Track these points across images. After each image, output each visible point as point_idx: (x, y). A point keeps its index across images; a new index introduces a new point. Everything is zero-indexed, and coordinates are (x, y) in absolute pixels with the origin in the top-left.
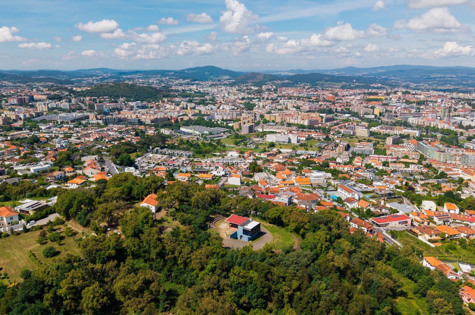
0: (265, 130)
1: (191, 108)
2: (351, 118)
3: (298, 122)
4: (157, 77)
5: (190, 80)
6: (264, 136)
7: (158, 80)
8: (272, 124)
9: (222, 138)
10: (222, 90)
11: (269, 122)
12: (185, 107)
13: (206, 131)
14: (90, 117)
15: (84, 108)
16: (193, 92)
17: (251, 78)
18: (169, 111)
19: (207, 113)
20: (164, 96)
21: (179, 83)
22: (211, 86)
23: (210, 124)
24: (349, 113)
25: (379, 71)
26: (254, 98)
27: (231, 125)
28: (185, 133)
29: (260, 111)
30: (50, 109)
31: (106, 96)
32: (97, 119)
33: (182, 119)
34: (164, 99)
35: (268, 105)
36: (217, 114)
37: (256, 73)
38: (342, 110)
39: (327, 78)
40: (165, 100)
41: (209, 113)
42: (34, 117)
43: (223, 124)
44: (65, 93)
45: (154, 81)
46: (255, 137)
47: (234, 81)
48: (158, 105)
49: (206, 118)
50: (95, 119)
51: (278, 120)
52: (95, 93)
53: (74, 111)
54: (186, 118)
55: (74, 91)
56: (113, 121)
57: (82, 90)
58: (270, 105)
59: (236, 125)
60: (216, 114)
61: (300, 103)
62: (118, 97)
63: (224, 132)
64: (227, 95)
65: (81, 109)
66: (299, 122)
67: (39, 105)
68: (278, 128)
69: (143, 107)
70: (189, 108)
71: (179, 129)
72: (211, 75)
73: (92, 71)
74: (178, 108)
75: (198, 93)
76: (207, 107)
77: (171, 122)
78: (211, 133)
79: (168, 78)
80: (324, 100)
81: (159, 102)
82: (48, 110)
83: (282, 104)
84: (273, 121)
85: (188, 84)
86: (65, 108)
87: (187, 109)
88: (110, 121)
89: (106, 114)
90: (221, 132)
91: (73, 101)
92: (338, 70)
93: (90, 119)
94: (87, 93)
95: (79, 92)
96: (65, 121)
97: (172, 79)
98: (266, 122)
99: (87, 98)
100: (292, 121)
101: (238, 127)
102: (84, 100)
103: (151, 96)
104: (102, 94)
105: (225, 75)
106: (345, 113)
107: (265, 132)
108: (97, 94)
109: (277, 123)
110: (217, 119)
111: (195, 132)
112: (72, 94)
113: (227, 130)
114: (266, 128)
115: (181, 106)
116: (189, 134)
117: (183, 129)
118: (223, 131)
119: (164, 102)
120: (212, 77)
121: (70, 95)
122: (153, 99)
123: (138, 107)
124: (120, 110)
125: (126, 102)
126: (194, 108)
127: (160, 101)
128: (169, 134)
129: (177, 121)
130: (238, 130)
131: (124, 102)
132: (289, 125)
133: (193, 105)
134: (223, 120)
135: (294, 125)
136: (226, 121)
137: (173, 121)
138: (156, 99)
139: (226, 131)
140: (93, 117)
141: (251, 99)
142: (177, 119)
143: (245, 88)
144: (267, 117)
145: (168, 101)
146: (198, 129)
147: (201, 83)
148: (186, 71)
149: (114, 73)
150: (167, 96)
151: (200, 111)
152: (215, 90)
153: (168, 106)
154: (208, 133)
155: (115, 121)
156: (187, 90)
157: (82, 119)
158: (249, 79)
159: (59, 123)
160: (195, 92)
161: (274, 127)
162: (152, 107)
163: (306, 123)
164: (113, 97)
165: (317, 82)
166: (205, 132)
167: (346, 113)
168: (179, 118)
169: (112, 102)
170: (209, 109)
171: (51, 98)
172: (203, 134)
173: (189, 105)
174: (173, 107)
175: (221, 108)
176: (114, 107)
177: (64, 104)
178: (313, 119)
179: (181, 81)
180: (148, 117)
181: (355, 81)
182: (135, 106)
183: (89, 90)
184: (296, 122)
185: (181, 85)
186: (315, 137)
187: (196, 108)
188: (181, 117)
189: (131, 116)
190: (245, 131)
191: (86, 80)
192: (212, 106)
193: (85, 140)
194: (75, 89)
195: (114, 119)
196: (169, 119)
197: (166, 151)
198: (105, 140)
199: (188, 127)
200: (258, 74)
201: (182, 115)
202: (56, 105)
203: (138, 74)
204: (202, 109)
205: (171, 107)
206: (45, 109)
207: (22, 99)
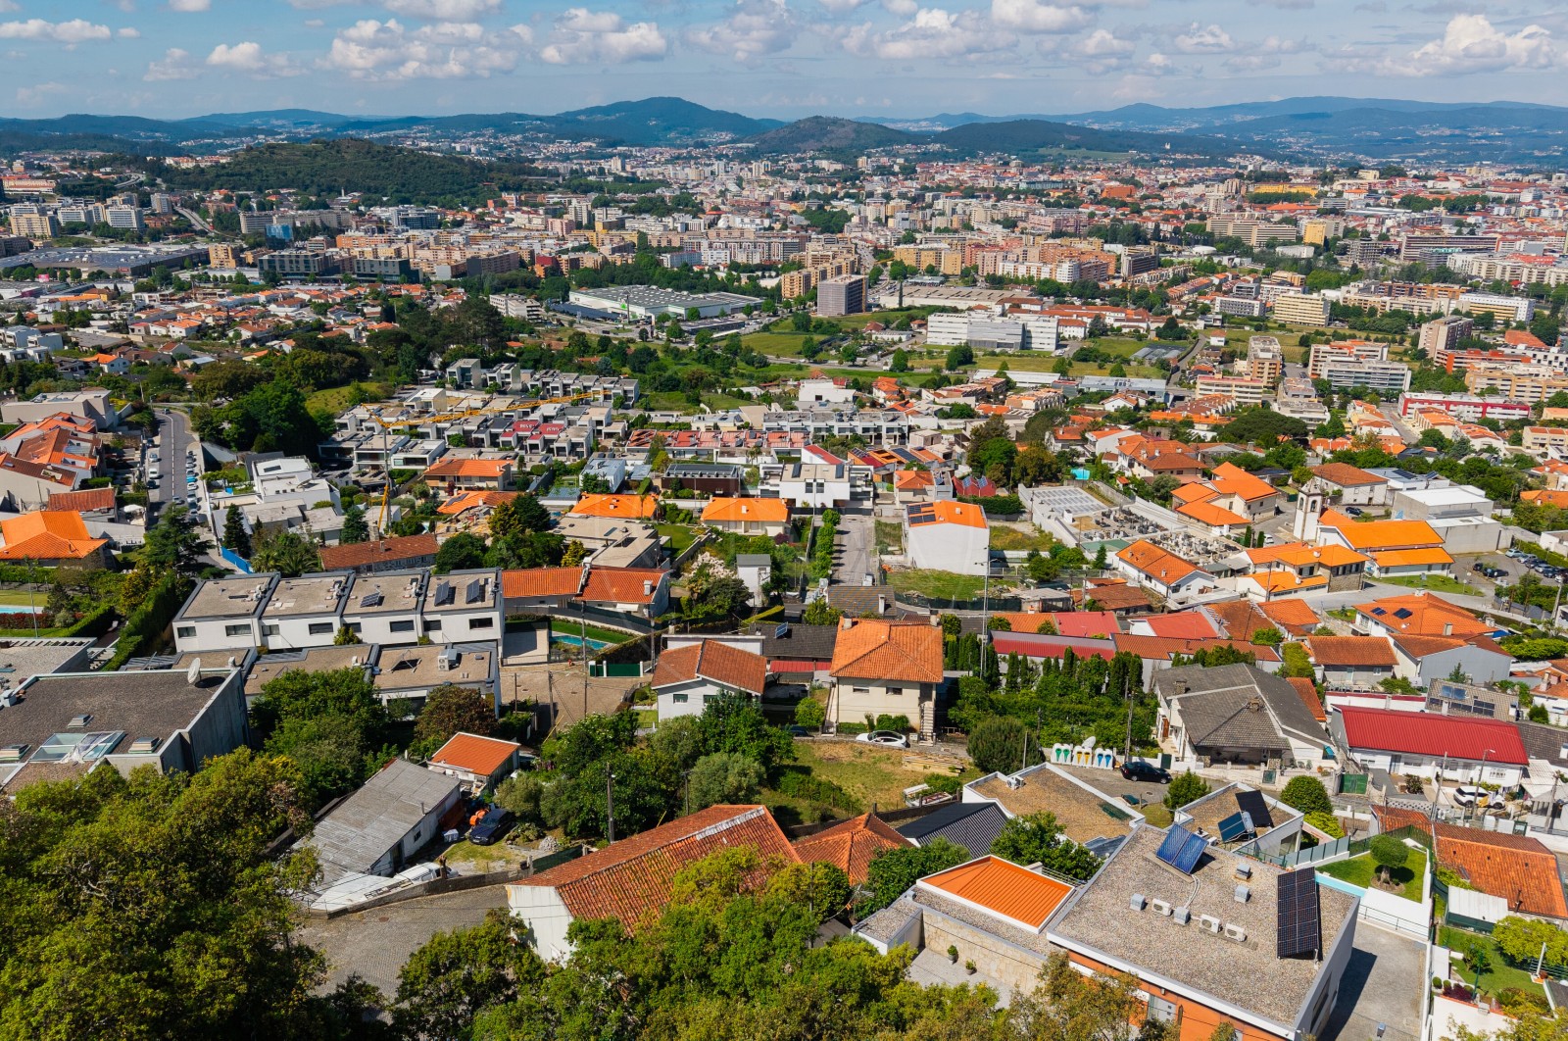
0: (907, 302)
1: (609, 226)
2: (1225, 260)
3: (1028, 269)
4: (483, 135)
5: (599, 144)
6: (914, 325)
7: (485, 144)
8: (927, 279)
9: (742, 330)
10: (712, 173)
11: (914, 272)
12: (585, 221)
13: (675, 304)
14: (212, 255)
15: (199, 227)
16: (610, 179)
17: (812, 136)
18: (523, 234)
19: (670, 241)
20: (506, 188)
21: (560, 154)
22: (674, 160)
23: (689, 279)
24: (1205, 243)
25: (1238, 118)
26: (834, 196)
27: (768, 283)
28: (592, 315)
29: (869, 236)
30: (62, 229)
31: (287, 187)
32: (241, 262)
33: (574, 264)
34: (504, 195)
35: (899, 215)
36: (710, 246)
37: (827, 119)
38: (1176, 231)
39: (1073, 138)
40: (510, 198)
41: (676, 243)
43: (739, 279)
44: (134, 176)
45: (472, 148)
46: (877, 328)
47: (751, 145)
48: (480, 217)
49: (666, 260)
50: (232, 263)
51: (951, 264)
52: (249, 175)
53: (156, 237)
54: (589, 260)
55: (169, 169)
56: (302, 269)
57: (197, 166)
58: (906, 215)
59: (790, 285)
60: (705, 244)
61: (1012, 208)
62: (333, 190)
63: (748, 311)
64: (733, 188)
65: (186, 231)
66: (1034, 272)
67: (20, 213)
68: (958, 294)
69: (424, 223)
70: (599, 226)
71: (566, 298)
72: (669, 129)
73: (257, 121)
74: (557, 225)
75: (627, 179)
76: (668, 220)
77: (534, 273)
78: (694, 314)
79: (518, 137)
80: (1097, 200)
81: (485, 206)
82: (54, 234)
83: (948, 211)
84: (932, 271)
85: (590, 155)
86: (121, 224)
87: (591, 226)
88: (288, 270)
89: (279, 244)
90: (735, 310)
91: (157, 201)
92: (1099, 116)
93: (214, 262)
94: (218, 176)
95: (186, 172)
96: (110, 271)
97: (533, 140)
98: (902, 273)
99: (216, 193)
100: (1004, 269)
101: (798, 291)
102: (202, 200)
103: (456, 188)
104: (272, 179)
105: (719, 128)
106: (1191, 243)
107: (909, 308)
108: (257, 179)
109: (946, 277)
110: (711, 262)
111: (633, 308)
112: (159, 181)
113: (758, 300)
114: (910, 295)
115: (570, 217)
116: (604, 316)
117: (580, 299)
118: (740, 304)
119: (505, 204)
120: (672, 135)
121: (153, 184)
122: (465, 198)
123: (406, 221)
124: (332, 234)
125: (362, 208)
126: (620, 225)
127: (490, 203)
128: (524, 313)
129: (554, 268)
130: (801, 301)
131: (355, 207)
132: (997, 282)
133: (615, 213)
134: (734, 266)
135: (1016, 282)
136: (748, 268)
137: (539, 271)
138: (475, 199)
139: (756, 307)
140: (222, 256)
141: (829, 198)
142: (556, 263)
143: (795, 166)
144: (905, 254)
145: (520, 203)
146: (642, 298)
147: (634, 151)
148: (582, 118)
149: (330, 125)
150: (517, 188)
151: (642, 236)
152: (690, 173)
153: (520, 219)
154: (681, 311)
155: (308, 267)
156: (590, 173)
157: (179, 263)
158: (804, 138)
159: (85, 276)
160: (618, 178)
161: (942, 289)
162: (459, 224)
163: (1063, 275)
164: (314, 189)
165: (1042, 151)
166: (672, 309)
167: (1197, 242)
168: (565, 257)
169: (310, 206)
170: (675, 229)
171: (69, 190)
172: (663, 318)
173: (599, 213)
174: (537, 221)
175: (721, 224)
176: (314, 224)
177: (118, 211)
178: (1085, 259)
179: (566, 146)
180: (442, 255)
181: (1168, 147)
182: (394, 222)
183: (223, 166)
184: (1022, 271)
185: (566, 158)
186: (1116, 325)
187: (627, 224)
188: (573, 256)
189: (375, 252)
190: (830, 306)
191: (232, 146)
192: (688, 219)
193: (148, 332)
194: (169, 161)
195: (306, 262)
196: (522, 264)
197: (507, 376)
198: (238, 335)
199: (599, 291)
200: (835, 122)
201: (575, 249)
202: (89, 214)
203: (415, 128)
204: (652, 227)
205: (530, 221)
206: (42, 228)
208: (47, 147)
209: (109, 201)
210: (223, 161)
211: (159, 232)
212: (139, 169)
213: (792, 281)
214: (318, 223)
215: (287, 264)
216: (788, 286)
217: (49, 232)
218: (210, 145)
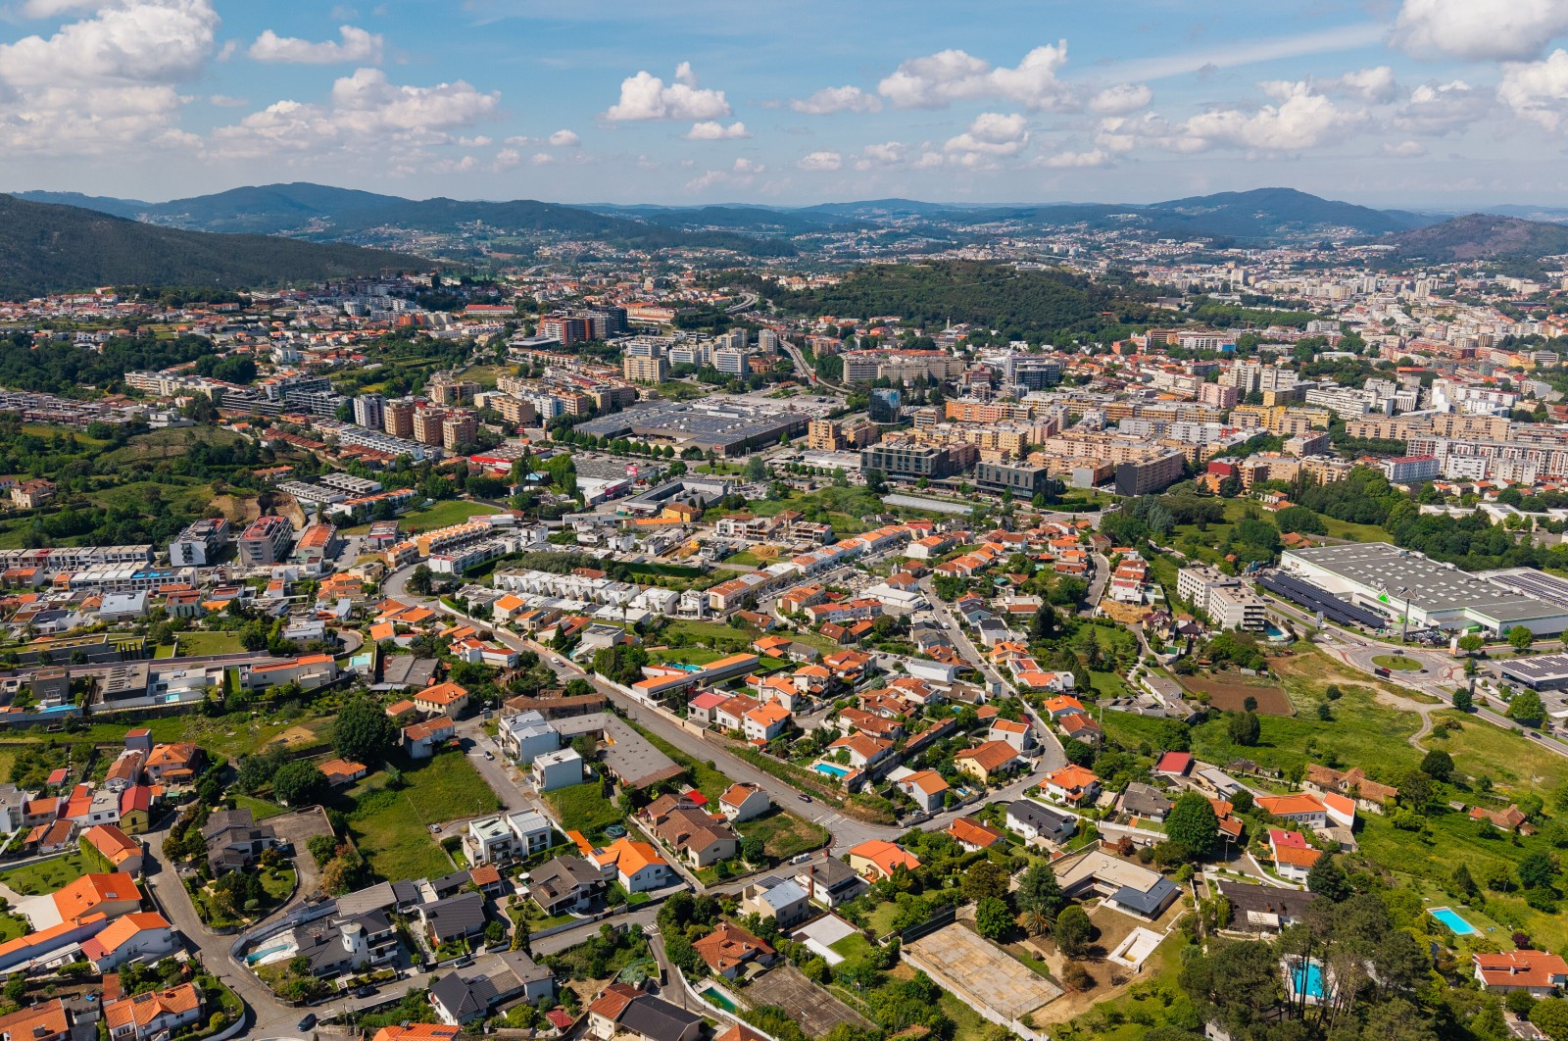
5: (1205, 244)
14: (811, 423)
15: (802, 372)
16: (1235, 300)
17: (1471, 239)
30: (672, 373)
31: (891, 314)
32: (842, 441)
37: (1491, 217)
40: (1139, 340)
44: (748, 299)
47: (1389, 247)
52: (855, 299)
53: (758, 384)
57: (807, 289)
62: (937, 319)
65: (789, 377)
79: (1115, 234)
81: (1111, 351)
82: (663, 381)
86: (729, 370)
89: (883, 410)
91: (767, 338)
94: (825, 299)
99: (822, 322)
102: (808, 331)
108: (862, 304)
112: (770, 304)
125: (970, 348)
127: (1117, 347)
131: (962, 346)
138: (1097, 336)
140: (822, 432)
156: (1212, 290)
158: (1461, 239)
164: (918, 319)
169: (915, 345)
177: (726, 353)
182: (1005, 371)
183: (832, 289)
191: (838, 241)
194: (782, 281)
200: (1501, 221)
202: (697, 353)
206: (652, 371)
207: (582, 322)
209: (719, 340)
211: (761, 379)
212: (753, 290)
214: (926, 377)
217: (657, 378)
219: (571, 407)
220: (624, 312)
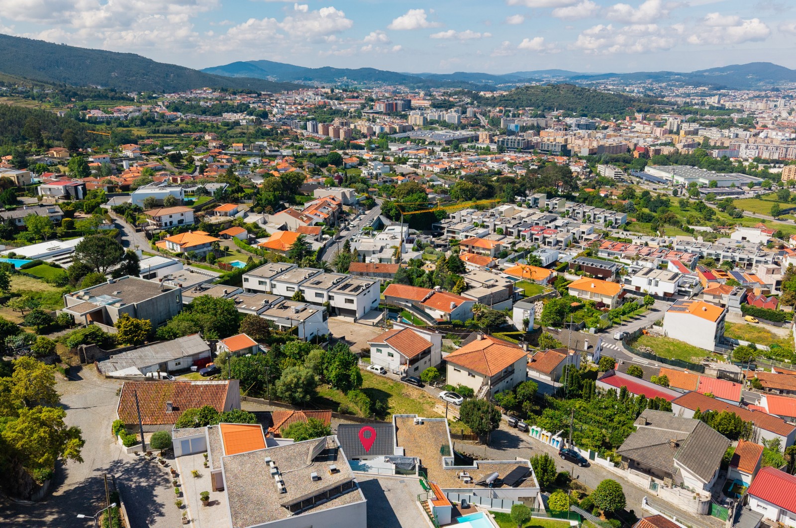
1: (688, 133)
4: (645, 83)
5: (710, 89)
7: (644, 88)
9: (742, 196)
10: (775, 106)
12: (675, 130)
13: (704, 178)
14: (480, 137)
15: (482, 124)
16: (708, 108)
18: (637, 135)
19: (723, 143)
20: (639, 111)
21: (685, 93)
22: (754, 98)
23: (724, 166)
27: (775, 171)
28: (652, 180)
30: (428, 122)
31: (530, 106)
32: (492, 141)
33: (657, 152)
34: (636, 115)
36: (747, 147)
40: (639, 116)
41: (727, 144)
42: (395, 132)
43: (757, 167)
44: (466, 100)
45: (635, 90)
48: (618, 125)
49: (715, 153)
50: (488, 141)
53: (464, 127)
54: (667, 151)
55: (481, 97)
56: (516, 146)
57: (493, 96)
60: (743, 145)
62: (551, 109)
63: (751, 185)
64: (785, 115)
65: (476, 125)
67: (414, 114)
69: (587, 127)
70: (682, 132)
71: (642, 170)
72: (760, 80)
73: (536, 75)
74: (658, 131)
75: (718, 108)
76: (726, 132)
77: (633, 155)
78: (714, 184)
79: (665, 84)
81: (624, 119)
82: (424, 124)
85: (701, 94)
86: (452, 121)
87: (678, 133)
88: (509, 146)
89: (511, 133)
90: (743, 184)
91: (470, 111)
93: (481, 140)
94: (501, 101)
95: (486, 98)
96: (437, 142)
97: (672, 86)
99: (497, 109)
101: (792, 177)
102: (490, 111)
103: (613, 109)
104: (524, 103)
108: (517, 103)
110: (744, 156)
111: (676, 177)
112: (475, 102)
113: (761, 180)
115: (667, 127)
116: (659, 181)
117: (650, 170)
118: (749, 181)
119: (635, 119)
120: (761, 84)
121: (471, 104)
122: (616, 115)
123: (579, 125)
124: (538, 129)
125: (561, 118)
126: (695, 132)
127: (628, 118)
128: (612, 175)
129: (644, 154)
131: (558, 117)
133: (695, 126)
134: (758, 160)
136: (766, 162)
137: (636, 154)
138: (621, 115)
139: (759, 184)
140: (485, 137)
142: (648, 151)
145: (644, 118)
146: (686, 173)
147: (731, 92)
148: (705, 74)
149: (569, 77)
150: (646, 111)
151: (706, 139)
152: (761, 105)
153: (639, 127)
154: (707, 182)
155: (518, 145)
156: (696, 104)
157: (465, 140)
159: (426, 143)
160: (712, 107)
162: (605, 128)
164: (542, 108)
166: (702, 181)
168: (653, 148)
169: (536, 116)
170: (729, 137)
171: (436, 106)
172: (693, 185)
173: (685, 126)
174: (648, 129)
175: (762, 135)
176: (533, 125)
177: (451, 116)
179: (691, 89)
180: (588, 143)
182: (573, 125)
183: (504, 96)
185: (686, 96)
187: (700, 132)
188: (657, 147)
189: (555, 140)
192: (740, 132)
193: (425, 169)
194: (482, 93)
195: (518, 142)
196: (629, 150)
197: (556, 204)
198: (460, 173)
199: (662, 167)
201: (661, 144)
202: (439, 116)
203: (611, 79)
204: (714, 135)
205: (644, 128)
206: (420, 121)
207: (392, 104)
208: (442, 86)
209: (449, 111)
210: (505, 94)
211: (465, 126)
212: (469, 97)
213: (790, 171)
214: (535, 125)
215: (510, 143)
216: (787, 174)
217: (422, 124)
218: (509, 86)
219: (387, 129)
220: (410, 101)
